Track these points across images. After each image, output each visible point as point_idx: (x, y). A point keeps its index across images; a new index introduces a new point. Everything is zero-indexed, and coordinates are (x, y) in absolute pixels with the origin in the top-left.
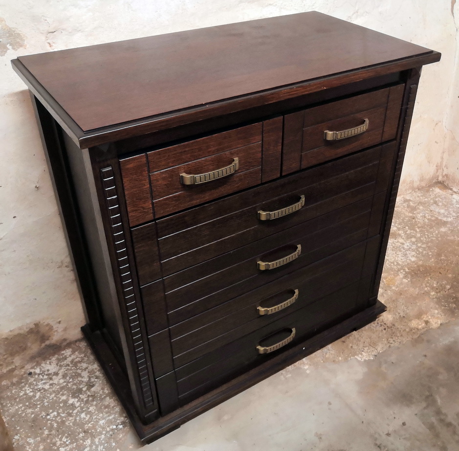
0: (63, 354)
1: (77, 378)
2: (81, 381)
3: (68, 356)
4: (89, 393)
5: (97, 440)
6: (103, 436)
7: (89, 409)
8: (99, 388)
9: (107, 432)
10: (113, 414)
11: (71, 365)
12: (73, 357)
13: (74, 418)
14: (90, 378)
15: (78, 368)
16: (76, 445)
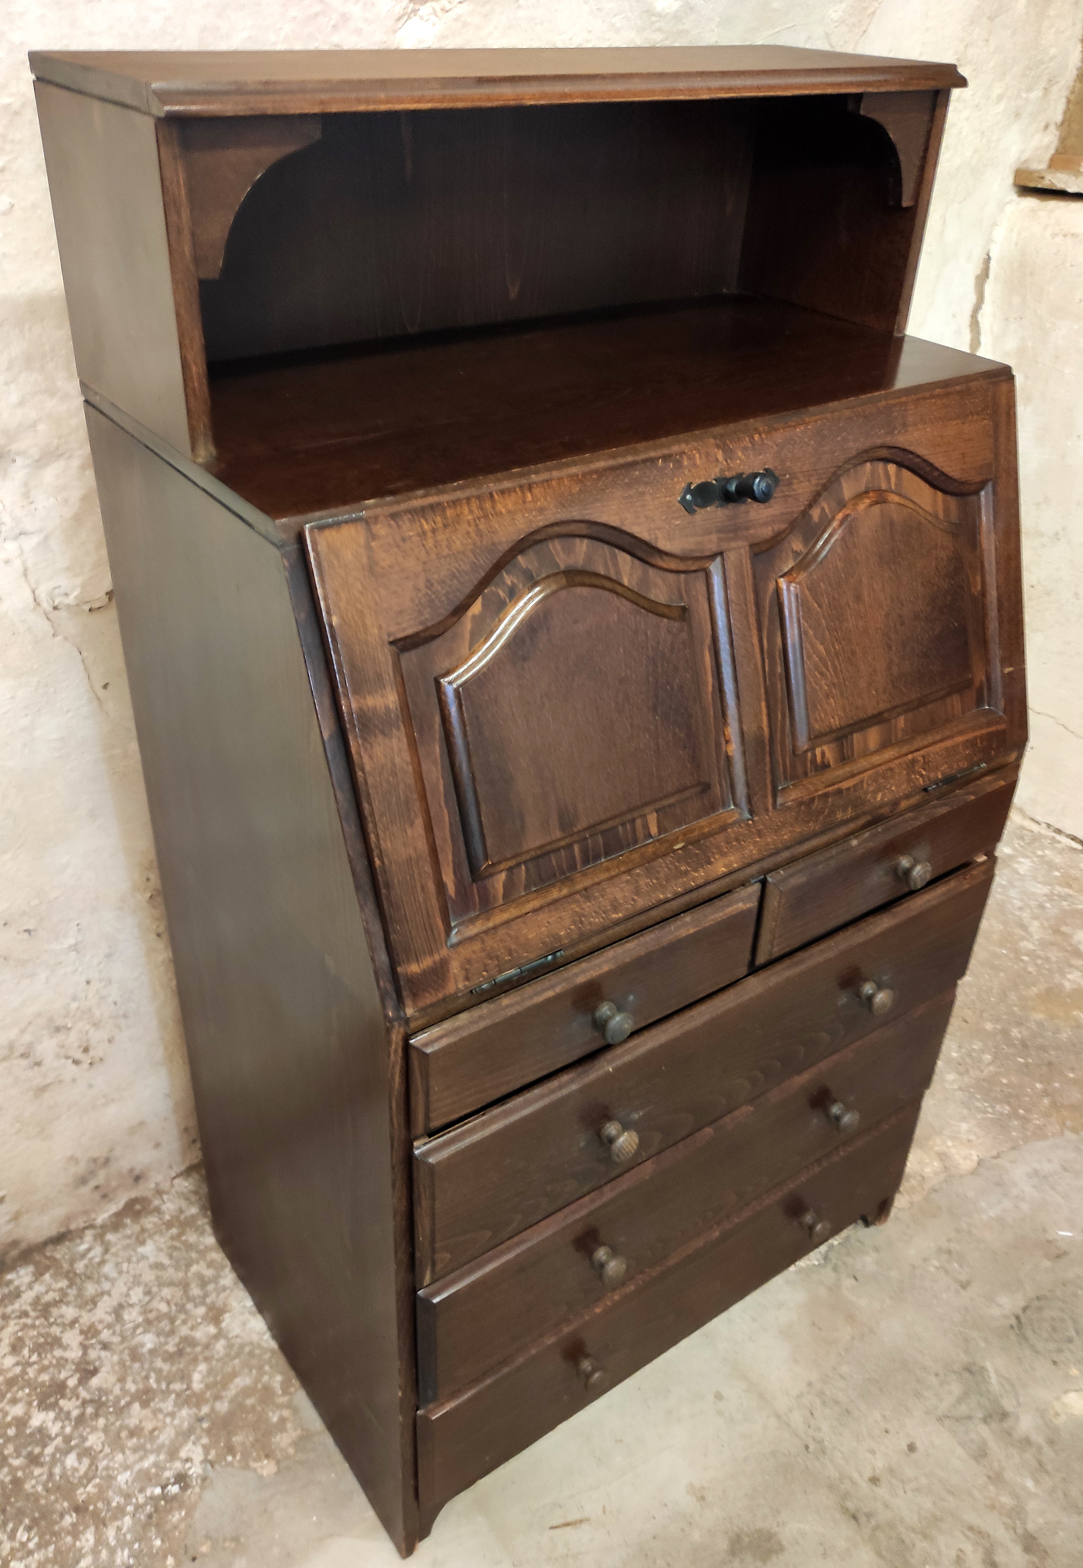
0: (10, 1282)
1: (52, 1351)
2: (62, 1358)
3: (23, 1288)
4: (84, 1394)
5: (110, 1533)
6: (128, 1520)
7: (84, 1439)
8: (112, 1379)
9: (138, 1507)
10: (152, 1452)
11: (33, 1314)
12: (38, 1288)
13: (45, 1469)
14: (85, 1348)
15: (52, 1320)
16: (58, 1551)
